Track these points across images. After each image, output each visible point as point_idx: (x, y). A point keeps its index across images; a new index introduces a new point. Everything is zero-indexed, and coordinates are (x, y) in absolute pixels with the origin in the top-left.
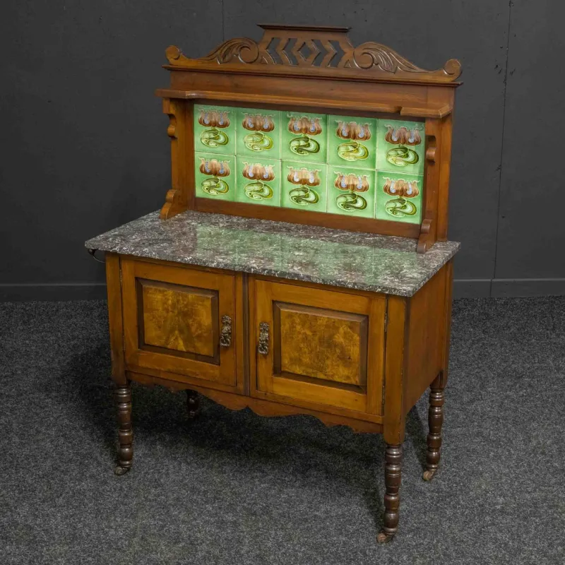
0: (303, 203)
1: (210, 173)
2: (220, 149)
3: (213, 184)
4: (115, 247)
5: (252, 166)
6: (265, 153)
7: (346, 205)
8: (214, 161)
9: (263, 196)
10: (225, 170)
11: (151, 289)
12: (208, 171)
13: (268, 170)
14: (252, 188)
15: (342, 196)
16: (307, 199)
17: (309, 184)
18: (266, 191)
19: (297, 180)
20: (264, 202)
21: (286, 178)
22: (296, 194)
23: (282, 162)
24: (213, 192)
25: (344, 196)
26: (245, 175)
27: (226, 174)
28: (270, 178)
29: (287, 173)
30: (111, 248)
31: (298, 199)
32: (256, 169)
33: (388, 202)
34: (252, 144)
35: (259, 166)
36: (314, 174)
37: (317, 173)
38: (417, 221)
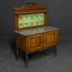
6: (27, 20)
10: (22, 23)
15: (36, 23)
17: (32, 23)
24: (21, 27)
26: (25, 23)
28: (28, 23)
38: (43, 24)
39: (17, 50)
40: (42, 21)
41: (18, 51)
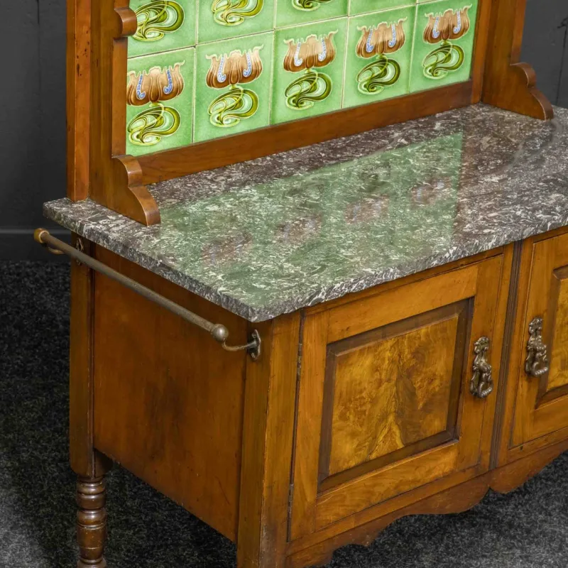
0: (307, 104)
1: (146, 100)
2: (169, 40)
3: (151, 120)
4: (318, 293)
5: (224, 58)
6: (249, 25)
7: (371, 85)
8: (155, 71)
9: (239, 115)
10: (174, 84)
11: (354, 353)
12: (141, 97)
13: (253, 57)
14: (221, 105)
15: (365, 69)
16: (314, 94)
17: (319, 64)
18: (247, 102)
19: (298, 63)
20: (242, 127)
21: (281, 64)
22: (296, 90)
23: (277, 33)
24: (150, 139)
25: (369, 68)
26: (212, 82)
27: (176, 92)
28: (255, 74)
29: (284, 53)
30: (309, 300)
31: (298, 101)
32: (230, 63)
33: (428, 57)
34: (226, 13)
35: (236, 54)
36: (327, 41)
37: (332, 40)
38: (463, 75)
39: (85, 480)
40: (448, 33)
41: (104, 503)
